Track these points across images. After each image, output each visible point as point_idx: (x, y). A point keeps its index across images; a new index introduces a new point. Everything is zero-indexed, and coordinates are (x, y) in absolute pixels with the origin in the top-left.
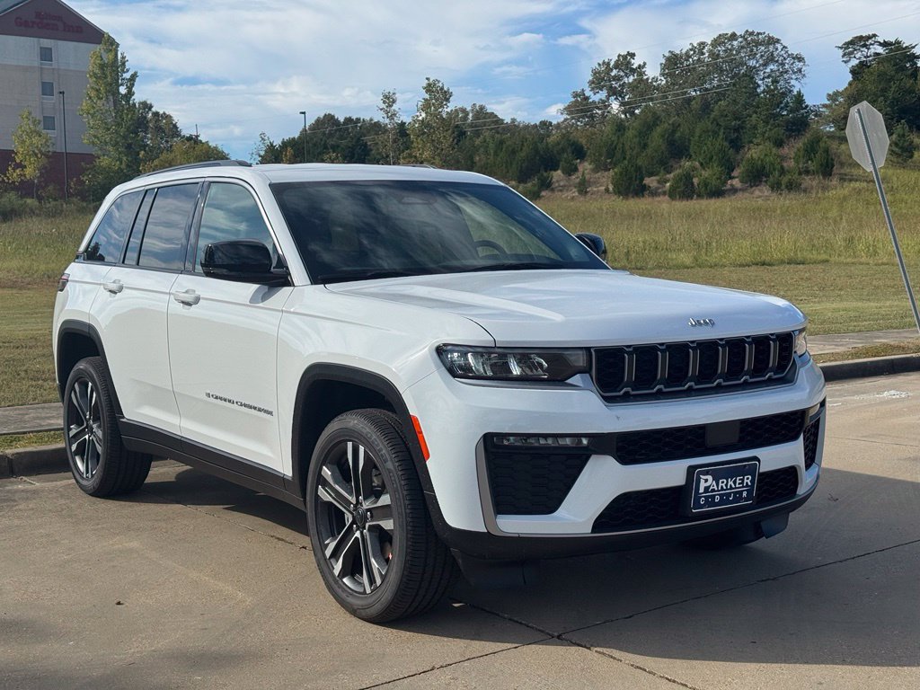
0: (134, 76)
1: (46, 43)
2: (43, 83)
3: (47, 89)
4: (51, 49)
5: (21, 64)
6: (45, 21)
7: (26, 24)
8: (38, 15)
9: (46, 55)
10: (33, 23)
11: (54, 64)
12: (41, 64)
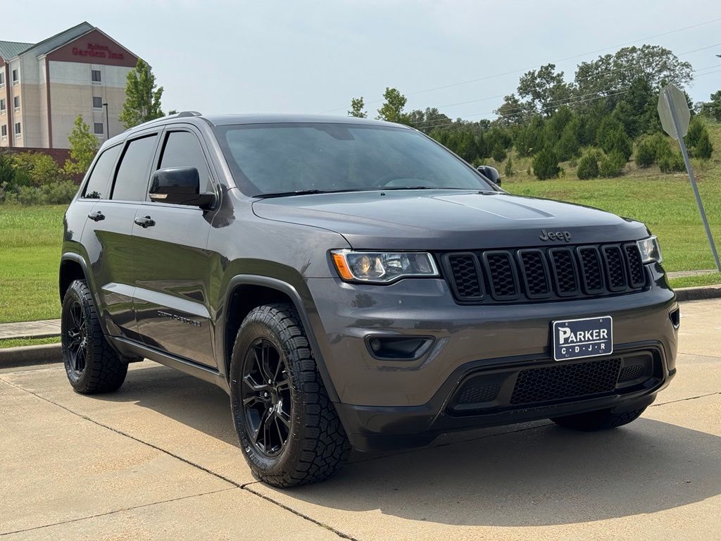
0: (161, 90)
1: (96, 67)
2: (94, 98)
3: (97, 102)
4: (100, 72)
5: (78, 84)
6: (95, 51)
7: (81, 53)
8: (90, 46)
9: (96, 76)
10: (86, 52)
11: (103, 83)
12: (93, 83)
